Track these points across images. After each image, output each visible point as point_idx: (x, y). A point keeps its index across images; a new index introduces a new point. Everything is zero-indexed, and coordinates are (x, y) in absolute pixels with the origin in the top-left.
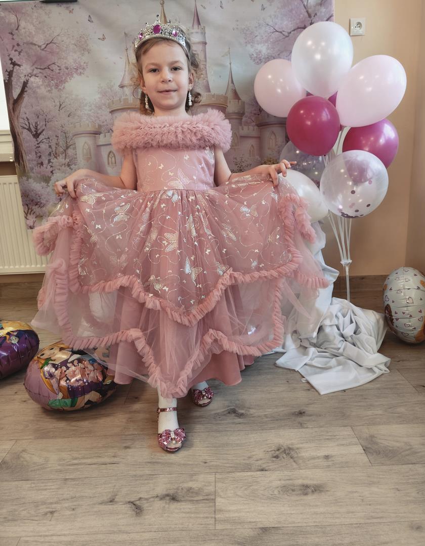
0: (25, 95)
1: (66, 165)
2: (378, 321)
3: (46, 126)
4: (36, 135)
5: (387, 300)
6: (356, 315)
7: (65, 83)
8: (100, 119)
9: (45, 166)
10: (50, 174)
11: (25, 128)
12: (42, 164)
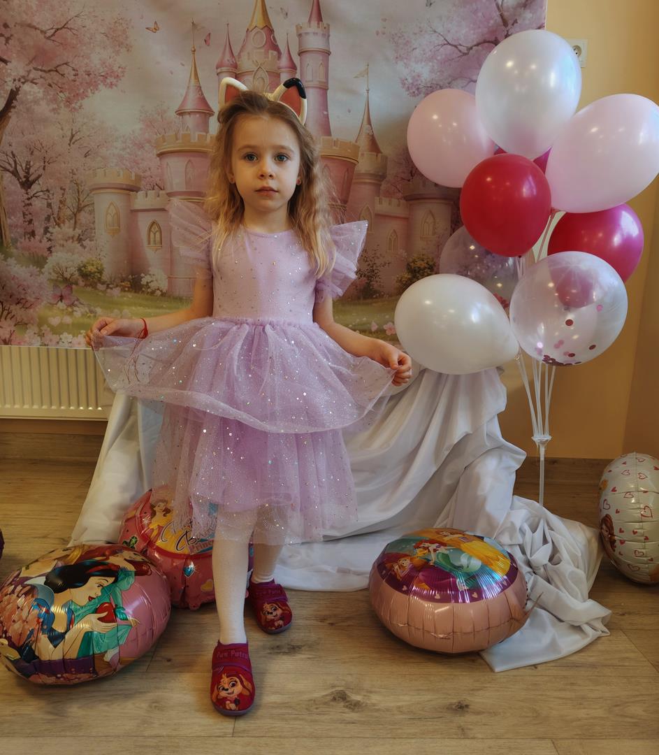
0: (12, 114)
1: (75, 239)
2: (589, 541)
3: (44, 169)
4: (27, 184)
5: (607, 507)
6: (551, 529)
7: (83, 98)
8: (141, 165)
9: (37, 237)
10: (46, 253)
11: (8, 170)
12: (33, 234)
